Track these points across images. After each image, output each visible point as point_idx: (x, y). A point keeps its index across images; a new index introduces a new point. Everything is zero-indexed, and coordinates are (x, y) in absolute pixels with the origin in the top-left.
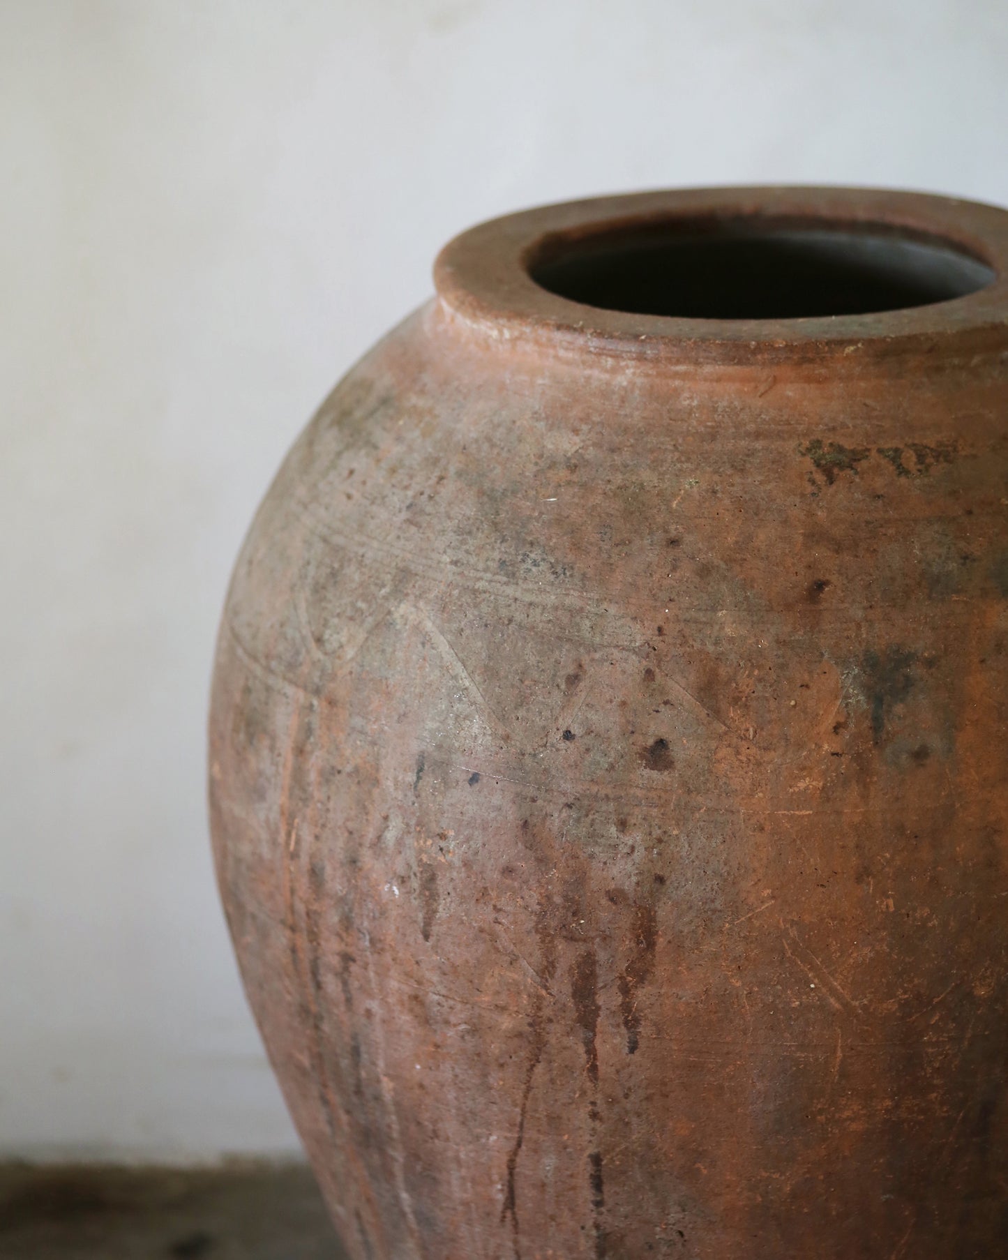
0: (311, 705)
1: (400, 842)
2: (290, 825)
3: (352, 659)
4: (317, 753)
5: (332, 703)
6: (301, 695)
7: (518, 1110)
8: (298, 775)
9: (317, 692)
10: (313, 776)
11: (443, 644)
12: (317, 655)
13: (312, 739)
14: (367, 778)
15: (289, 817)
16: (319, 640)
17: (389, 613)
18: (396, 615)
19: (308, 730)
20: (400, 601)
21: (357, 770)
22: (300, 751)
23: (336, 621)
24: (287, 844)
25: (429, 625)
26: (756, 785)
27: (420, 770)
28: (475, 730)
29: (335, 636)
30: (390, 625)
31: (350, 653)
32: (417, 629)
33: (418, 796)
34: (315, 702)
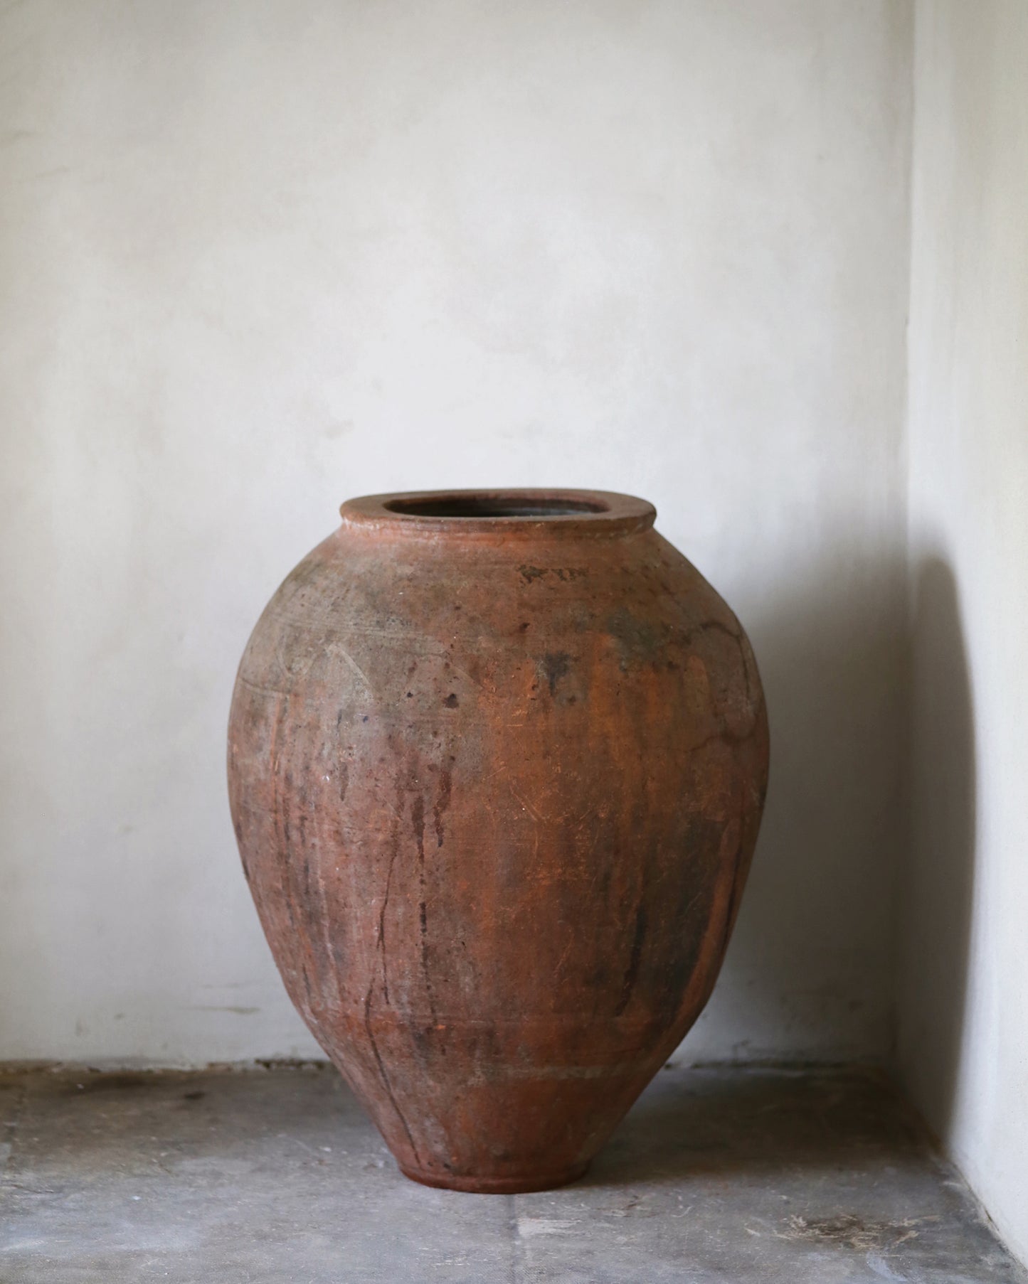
0: (286, 698)
1: (330, 754)
2: (275, 758)
3: (306, 674)
4: (289, 720)
5: (296, 695)
6: (281, 695)
7: (386, 884)
8: (280, 733)
9: (289, 692)
10: (287, 732)
11: (350, 661)
12: (289, 675)
13: (286, 714)
14: (314, 727)
15: (275, 755)
16: (290, 669)
17: (324, 650)
18: (327, 651)
19: (285, 710)
20: (330, 644)
21: (309, 724)
22: (280, 721)
23: (298, 658)
24: (274, 768)
25: (343, 653)
26: (496, 714)
27: (340, 718)
28: (366, 696)
29: (297, 665)
30: (326, 655)
31: (305, 671)
32: (337, 655)
33: (338, 731)
34: (288, 697)
